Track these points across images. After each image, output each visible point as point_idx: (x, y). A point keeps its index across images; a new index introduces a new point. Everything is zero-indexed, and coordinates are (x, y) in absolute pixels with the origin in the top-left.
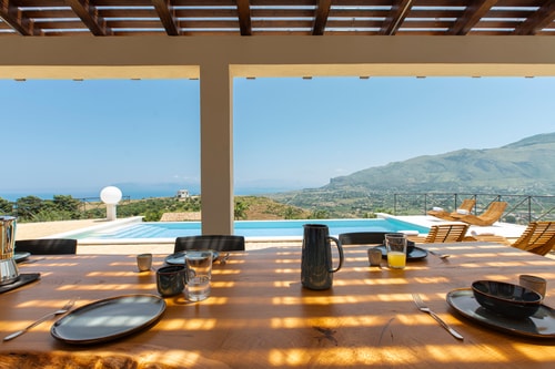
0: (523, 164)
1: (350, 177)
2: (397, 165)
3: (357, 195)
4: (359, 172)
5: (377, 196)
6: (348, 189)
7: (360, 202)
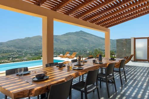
0: (66, 41)
1: (7, 43)
2: (29, 38)
3: (10, 51)
4: (11, 41)
5: (20, 52)
6: (5, 48)
7: (12, 55)
